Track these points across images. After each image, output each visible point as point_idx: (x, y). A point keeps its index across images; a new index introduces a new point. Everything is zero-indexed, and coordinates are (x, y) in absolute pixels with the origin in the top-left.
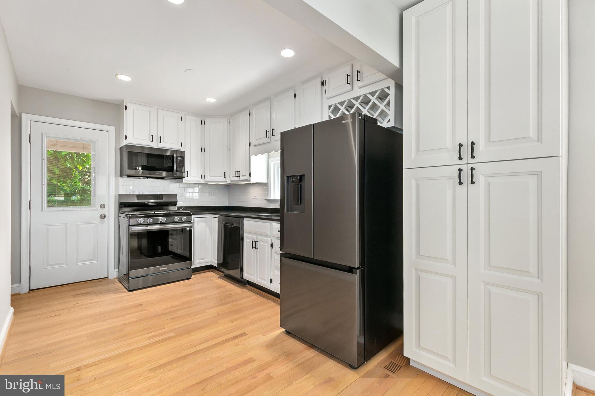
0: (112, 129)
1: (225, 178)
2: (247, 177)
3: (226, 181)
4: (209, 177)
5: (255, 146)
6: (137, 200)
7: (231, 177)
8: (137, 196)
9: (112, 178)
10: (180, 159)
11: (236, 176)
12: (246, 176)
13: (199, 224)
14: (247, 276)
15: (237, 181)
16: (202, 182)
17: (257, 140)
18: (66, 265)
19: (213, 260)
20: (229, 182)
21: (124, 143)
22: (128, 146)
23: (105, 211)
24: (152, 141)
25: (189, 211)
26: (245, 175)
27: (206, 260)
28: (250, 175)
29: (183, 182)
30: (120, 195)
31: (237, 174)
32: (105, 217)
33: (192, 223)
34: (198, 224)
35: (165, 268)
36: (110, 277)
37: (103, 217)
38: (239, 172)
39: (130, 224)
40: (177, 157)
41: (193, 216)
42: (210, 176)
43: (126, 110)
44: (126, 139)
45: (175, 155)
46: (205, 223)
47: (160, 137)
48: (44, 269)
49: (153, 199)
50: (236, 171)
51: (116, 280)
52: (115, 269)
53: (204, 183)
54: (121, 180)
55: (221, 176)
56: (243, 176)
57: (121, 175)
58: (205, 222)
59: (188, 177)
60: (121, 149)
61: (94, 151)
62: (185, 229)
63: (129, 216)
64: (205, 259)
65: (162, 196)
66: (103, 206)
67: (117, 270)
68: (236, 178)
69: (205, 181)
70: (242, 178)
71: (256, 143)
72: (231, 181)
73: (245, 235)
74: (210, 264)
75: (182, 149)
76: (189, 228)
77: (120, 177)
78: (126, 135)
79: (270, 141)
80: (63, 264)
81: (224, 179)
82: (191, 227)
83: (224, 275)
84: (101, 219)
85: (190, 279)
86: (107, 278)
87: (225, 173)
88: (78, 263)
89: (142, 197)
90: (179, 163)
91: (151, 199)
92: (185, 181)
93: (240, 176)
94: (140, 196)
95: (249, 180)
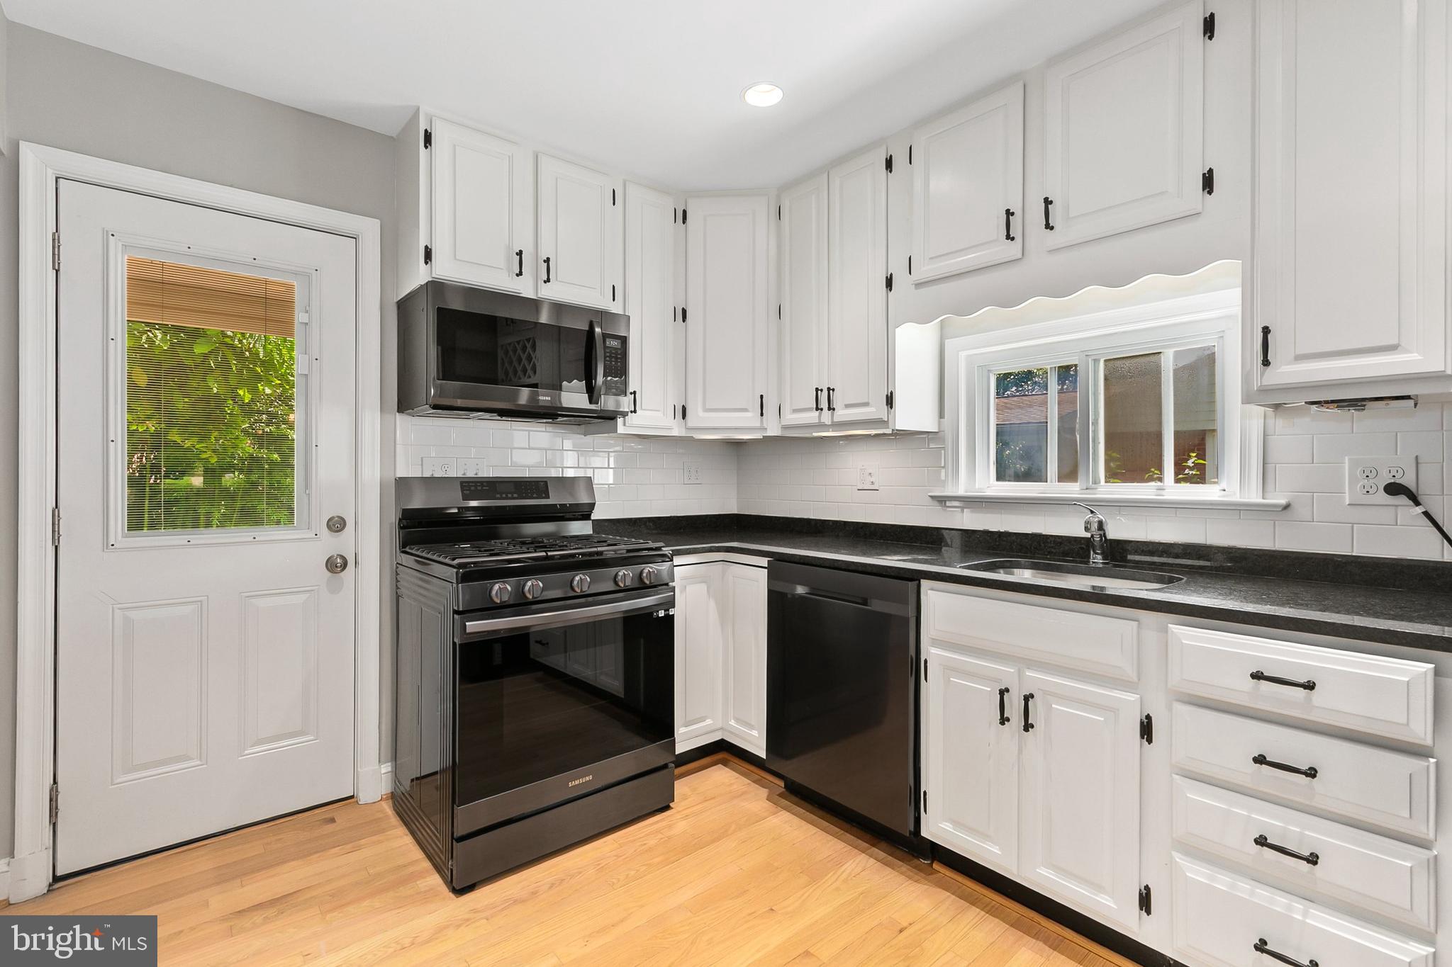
0: (369, 228)
2: (877, 410)
3: (765, 425)
4: (701, 413)
5: (923, 285)
6: (463, 499)
8: (462, 483)
9: (372, 420)
10: (614, 344)
11: (816, 409)
12: (866, 404)
13: (688, 588)
14: (936, 827)
15: (821, 426)
16: (676, 432)
17: (934, 258)
18: (199, 762)
19: (732, 723)
20: (774, 431)
21: (419, 276)
22: (436, 287)
23: (343, 544)
24: (520, 274)
26: (866, 401)
27: (709, 722)
28: (890, 401)
29: (617, 432)
30: (403, 484)
31: (824, 398)
32: (345, 565)
33: (673, 589)
35: (587, 779)
36: (364, 798)
37: (336, 565)
38: (819, 392)
39: (461, 609)
40: (605, 336)
41: (677, 560)
42: (707, 410)
43: (426, 147)
44: (426, 263)
45: (598, 330)
46: (704, 587)
47: (547, 261)
48: (112, 785)
49: (515, 495)
50: (817, 390)
51: (387, 808)
52: (379, 761)
53: (683, 433)
54: (404, 423)
55: (745, 410)
56: (847, 406)
57: (404, 404)
58: (703, 580)
59: (635, 411)
60: (404, 307)
61: (307, 312)
62: (652, 613)
63: (455, 570)
64: (702, 719)
65: (546, 482)
66: (336, 525)
67: (386, 768)
68: (813, 416)
69: (688, 429)
70: (842, 414)
72: (785, 428)
73: (931, 652)
74: (720, 738)
75: (615, 308)
76: (666, 611)
77: (398, 412)
78: (426, 247)
79: (1020, 256)
80: (187, 758)
81: (756, 422)
82: (671, 603)
83: (786, 787)
84: (329, 574)
85: (667, 808)
86: (352, 797)
87: (762, 397)
88: (246, 752)
89: (479, 488)
90: (611, 362)
91: (510, 495)
92: (623, 427)
93: (834, 409)
94: (472, 482)
95: (886, 420)
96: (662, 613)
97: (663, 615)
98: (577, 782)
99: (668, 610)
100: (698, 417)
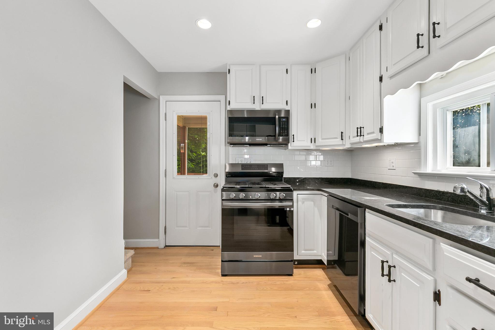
0: (223, 98)
1: (342, 139)
2: (377, 135)
3: (344, 144)
4: (320, 140)
5: (391, 77)
6: (242, 170)
7: (351, 137)
8: (242, 165)
10: (284, 120)
11: (358, 136)
12: (373, 133)
15: (360, 142)
16: (312, 147)
17: (394, 65)
18: (189, 229)
19: (323, 254)
20: (348, 146)
21: (228, 108)
23: (217, 180)
24: (254, 103)
25: (290, 186)
26: (373, 131)
27: (315, 252)
28: (381, 130)
29: (288, 149)
31: (360, 132)
32: (218, 186)
33: (293, 201)
34: (303, 203)
35: (260, 256)
37: (215, 186)
38: (362, 129)
39: (223, 199)
40: (279, 118)
41: (295, 193)
42: (323, 139)
43: (229, 74)
44: (229, 105)
45: (277, 117)
46: (312, 203)
47: (263, 97)
48: (174, 229)
49: (257, 169)
50: (358, 128)
53: (315, 148)
54: (231, 149)
55: (336, 138)
56: (368, 134)
58: (312, 200)
59: (294, 141)
62: (284, 209)
65: (267, 165)
66: (216, 175)
68: (357, 139)
69: (316, 146)
70: (367, 137)
71: (392, 71)
72: (352, 144)
73: (368, 240)
74: (319, 259)
75: (287, 108)
76: (289, 208)
77: (229, 145)
78: (229, 101)
79: (427, 54)
80: (186, 227)
81: (340, 142)
82: (292, 206)
84: (214, 188)
85: (291, 275)
87: (342, 133)
88: (197, 229)
89: (247, 166)
90: (283, 126)
91: (255, 169)
92: (290, 147)
93: (363, 136)
94: (245, 165)
95: (380, 138)
96: (288, 209)
97: (289, 210)
98: (256, 256)
99: (291, 208)
100: (320, 142)
